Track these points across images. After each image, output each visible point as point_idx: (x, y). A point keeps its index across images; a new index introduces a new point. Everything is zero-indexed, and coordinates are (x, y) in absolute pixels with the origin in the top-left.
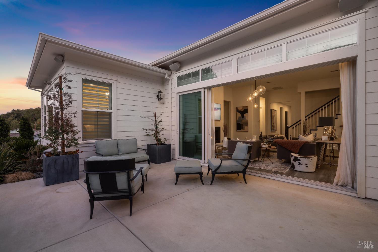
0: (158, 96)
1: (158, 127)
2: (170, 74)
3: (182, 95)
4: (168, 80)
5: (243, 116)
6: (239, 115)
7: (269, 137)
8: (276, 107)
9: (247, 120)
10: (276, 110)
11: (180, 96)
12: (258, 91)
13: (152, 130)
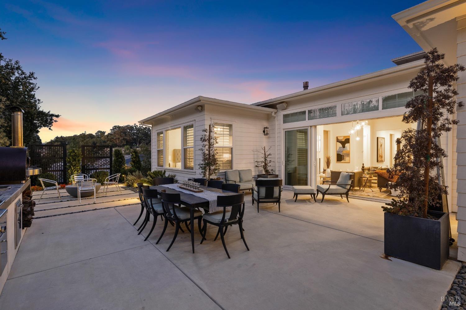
0: (264, 132)
1: (267, 159)
2: (276, 112)
3: (288, 131)
4: (274, 118)
5: (344, 147)
6: (340, 145)
7: (373, 169)
8: (384, 134)
9: (348, 151)
10: (384, 138)
11: (285, 131)
12: (360, 125)
13: (262, 162)
